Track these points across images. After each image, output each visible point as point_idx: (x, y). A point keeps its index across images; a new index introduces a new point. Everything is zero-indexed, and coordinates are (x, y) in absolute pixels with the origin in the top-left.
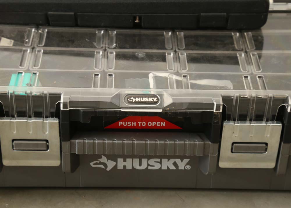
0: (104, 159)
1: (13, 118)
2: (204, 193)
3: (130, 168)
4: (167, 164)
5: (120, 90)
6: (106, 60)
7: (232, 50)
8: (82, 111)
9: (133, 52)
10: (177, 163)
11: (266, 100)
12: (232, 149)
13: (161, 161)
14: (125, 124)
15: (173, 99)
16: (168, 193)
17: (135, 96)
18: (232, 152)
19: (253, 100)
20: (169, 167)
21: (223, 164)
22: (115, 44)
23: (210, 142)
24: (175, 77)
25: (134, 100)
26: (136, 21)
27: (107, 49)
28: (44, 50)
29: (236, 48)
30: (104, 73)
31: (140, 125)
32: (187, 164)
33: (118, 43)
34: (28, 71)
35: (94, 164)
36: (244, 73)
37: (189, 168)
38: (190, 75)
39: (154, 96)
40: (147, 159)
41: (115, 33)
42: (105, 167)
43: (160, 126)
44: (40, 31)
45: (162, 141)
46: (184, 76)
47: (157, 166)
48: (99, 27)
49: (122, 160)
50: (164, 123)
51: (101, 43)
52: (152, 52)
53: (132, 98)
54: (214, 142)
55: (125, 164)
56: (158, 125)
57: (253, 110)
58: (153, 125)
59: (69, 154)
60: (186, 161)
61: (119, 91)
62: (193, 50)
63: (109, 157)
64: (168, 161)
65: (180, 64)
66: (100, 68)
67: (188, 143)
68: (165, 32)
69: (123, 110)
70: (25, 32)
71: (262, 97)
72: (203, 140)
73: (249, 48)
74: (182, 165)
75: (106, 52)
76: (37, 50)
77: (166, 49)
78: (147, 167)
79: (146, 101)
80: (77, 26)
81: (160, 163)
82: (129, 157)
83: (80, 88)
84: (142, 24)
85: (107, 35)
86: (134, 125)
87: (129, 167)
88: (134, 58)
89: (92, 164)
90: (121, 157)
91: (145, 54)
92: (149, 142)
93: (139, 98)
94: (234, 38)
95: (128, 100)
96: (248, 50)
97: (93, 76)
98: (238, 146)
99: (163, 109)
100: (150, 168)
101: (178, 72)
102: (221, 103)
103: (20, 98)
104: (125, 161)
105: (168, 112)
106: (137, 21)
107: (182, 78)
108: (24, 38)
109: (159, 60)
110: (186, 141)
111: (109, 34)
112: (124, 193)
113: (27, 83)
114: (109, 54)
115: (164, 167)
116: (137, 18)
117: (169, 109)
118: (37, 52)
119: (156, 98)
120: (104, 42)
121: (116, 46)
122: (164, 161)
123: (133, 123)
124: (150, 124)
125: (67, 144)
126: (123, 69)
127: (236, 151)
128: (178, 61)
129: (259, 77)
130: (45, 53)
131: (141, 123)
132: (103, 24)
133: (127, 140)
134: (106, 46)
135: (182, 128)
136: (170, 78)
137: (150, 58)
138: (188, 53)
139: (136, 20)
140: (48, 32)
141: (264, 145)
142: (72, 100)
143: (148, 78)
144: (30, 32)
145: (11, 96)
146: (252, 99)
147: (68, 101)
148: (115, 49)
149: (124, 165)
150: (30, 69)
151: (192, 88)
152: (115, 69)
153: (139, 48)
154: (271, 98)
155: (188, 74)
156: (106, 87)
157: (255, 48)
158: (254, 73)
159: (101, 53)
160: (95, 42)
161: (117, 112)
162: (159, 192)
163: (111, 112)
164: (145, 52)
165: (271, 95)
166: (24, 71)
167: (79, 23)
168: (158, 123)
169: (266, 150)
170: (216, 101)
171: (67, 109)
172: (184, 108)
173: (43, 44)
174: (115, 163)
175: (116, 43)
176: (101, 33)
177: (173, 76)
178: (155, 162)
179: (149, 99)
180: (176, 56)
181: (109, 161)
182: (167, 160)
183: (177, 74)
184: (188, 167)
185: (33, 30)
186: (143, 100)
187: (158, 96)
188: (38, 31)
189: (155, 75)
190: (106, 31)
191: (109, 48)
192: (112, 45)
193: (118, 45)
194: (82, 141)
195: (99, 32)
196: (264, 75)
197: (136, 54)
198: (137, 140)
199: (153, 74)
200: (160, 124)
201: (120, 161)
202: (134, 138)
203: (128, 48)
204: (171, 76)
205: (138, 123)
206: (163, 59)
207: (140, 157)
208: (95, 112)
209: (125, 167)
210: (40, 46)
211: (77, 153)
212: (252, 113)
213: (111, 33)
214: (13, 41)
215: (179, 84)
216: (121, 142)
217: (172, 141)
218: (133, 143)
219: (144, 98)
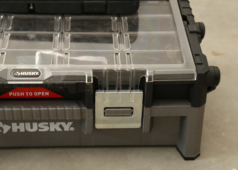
2: (87, 150)
3: (24, 131)
4: (54, 127)
5: (7, 66)
6: (1, 40)
7: (108, 32)
9: (25, 34)
10: (63, 126)
11: (129, 72)
12: (104, 113)
13: (49, 124)
14: (15, 94)
15: (52, 73)
16: (58, 150)
17: (20, 70)
18: (105, 115)
19: (119, 73)
20: (57, 129)
21: (98, 126)
22: (11, 27)
23: (85, 108)
24: (58, 54)
25: (19, 74)
26: (30, 8)
27: (3, 31)
29: (113, 30)
31: (27, 95)
32: (71, 126)
33: (14, 26)
36: (116, 50)
37: (73, 129)
38: (71, 53)
39: (36, 70)
40: (36, 123)
41: (13, 17)
42: (1, 130)
43: (44, 95)
45: (46, 108)
47: (46, 129)
49: (16, 124)
50: (48, 92)
53: (17, 72)
54: (88, 108)
55: (18, 127)
56: (43, 94)
57: (119, 80)
58: (39, 95)
60: (70, 124)
61: (7, 67)
62: (76, 32)
65: (64, 43)
67: (68, 109)
68: (56, 17)
69: (9, 83)
71: (127, 70)
72: (80, 106)
73: (123, 30)
74: (67, 127)
75: (2, 34)
77: (54, 31)
78: (38, 130)
79: (29, 75)
81: (49, 126)
82: (21, 121)
84: (36, 10)
86: (22, 95)
87: (22, 130)
88: (26, 38)
91: (35, 35)
92: (34, 109)
93: (24, 72)
94: (112, 21)
95: (14, 74)
96: (122, 32)
98: (109, 110)
99: (43, 81)
100: (40, 130)
101: (61, 50)
102: (92, 75)
104: (18, 125)
105: (48, 84)
106: (31, 8)
107: (64, 55)
109: (47, 40)
110: (66, 107)
112: (20, 152)
114: (4, 36)
115: (52, 130)
116: (31, 4)
117: (49, 81)
119: (38, 72)
120: (2, 26)
121: (12, 29)
122: (52, 124)
123: (21, 93)
124: (36, 94)
126: (14, 48)
127: (108, 115)
128: (63, 41)
129: (127, 54)
131: (28, 93)
132: (2, 10)
133: (16, 108)
134: (3, 29)
135: (63, 97)
136: (53, 56)
137: (39, 38)
138: (72, 34)
139: (30, 7)
141: (130, 109)
143: (35, 55)
146: (118, 71)
148: (10, 32)
149: (18, 128)
151: (70, 63)
152: (8, 48)
153: (31, 31)
154: (133, 70)
155: (69, 51)
157: (128, 30)
158: (124, 50)
161: (5, 84)
164: (35, 34)
165: (133, 68)
168: (42, 93)
169: (132, 113)
170: (87, 74)
172: (61, 81)
174: (10, 127)
175: (12, 26)
177: (56, 53)
178: (44, 125)
179: (32, 73)
180: (62, 36)
181: (4, 125)
182: (54, 123)
183: (60, 51)
184: (72, 129)
186: (27, 74)
187: (40, 71)
189: (41, 53)
190: (5, 16)
191: (5, 30)
192: (9, 28)
193: (13, 28)
196: (131, 52)
197: (28, 35)
198: (24, 108)
199: (39, 52)
200: (45, 93)
201: (14, 125)
202: (22, 106)
203: (22, 30)
204: (54, 53)
205: (26, 93)
206: (50, 39)
207: (31, 122)
209: (18, 130)
212: (119, 83)
213: (9, 18)
216: (11, 109)
217: (53, 107)
218: (20, 110)
219: (28, 73)
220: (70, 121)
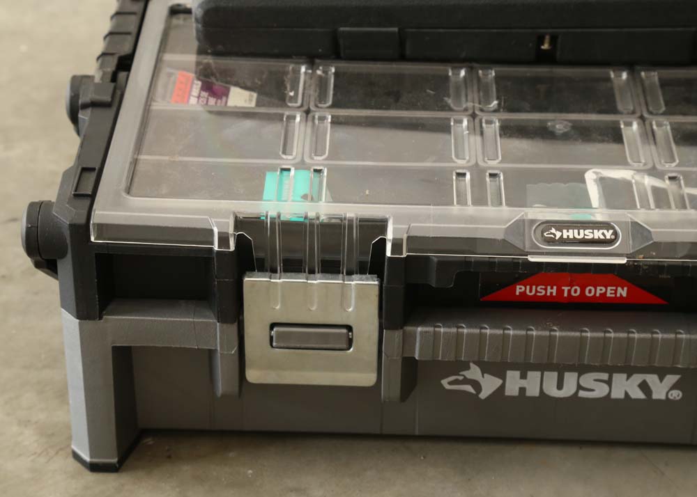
0: (474, 372)
1: (273, 275)
3: (536, 393)
4: (625, 387)
5: (523, 211)
6: (478, 138)
8: (436, 260)
9: (540, 121)
10: (650, 384)
13: (611, 378)
14: (531, 291)
16: (623, 453)
17: (561, 225)
20: (630, 394)
22: (496, 102)
24: (649, 181)
25: (558, 234)
26: (543, 47)
27: (477, 112)
28: (332, 117)
30: (478, 171)
31: (566, 295)
32: (674, 387)
33: (503, 98)
34: (301, 165)
35: (450, 383)
37: (678, 396)
38: (686, 175)
39: (604, 225)
40: (576, 374)
41: (494, 74)
42: (475, 391)
43: (613, 296)
44: (319, 72)
45: (623, 332)
46: (671, 178)
47: (600, 391)
48: (457, 61)
49: (517, 373)
50: (625, 289)
51: (463, 99)
52: (586, 121)
53: (553, 231)
55: (523, 383)
56: (611, 294)
58: (598, 295)
59: (399, 360)
60: (671, 379)
61: (523, 213)
62: (685, 115)
63: (486, 368)
64: (628, 379)
65: (657, 148)
66: (467, 158)
67: (686, 339)
68: (614, 71)
69: (532, 259)
70: (287, 73)
74: (662, 389)
75: (477, 121)
76: (317, 117)
77: (619, 113)
78: (577, 392)
79: (586, 237)
80: (402, 58)
81: (609, 382)
82: (535, 367)
83: (430, 205)
84: (558, 54)
85: (475, 81)
86: (551, 293)
87: (533, 391)
88: (543, 133)
89: (445, 382)
90: (514, 367)
91: (570, 124)
92: (589, 335)
93: (571, 231)
95: (542, 235)
97: (454, 177)
99: (628, 256)
100: (582, 394)
101: (654, 168)
103: (292, 229)
104: (524, 376)
105: (641, 264)
106: (546, 46)
107: (667, 182)
108: (286, 88)
109: (607, 139)
110: (681, 333)
111: (479, 79)
113: (302, 193)
114: (484, 125)
115: (617, 394)
116: (547, 38)
117: (644, 258)
118: (317, 122)
119: (611, 231)
120: (469, 98)
121: (499, 104)
122: (619, 378)
123: (549, 287)
124: (590, 292)
125: (395, 337)
128: (652, 142)
130: (336, 122)
131: (569, 288)
132: (463, 55)
133: (537, 329)
134: (474, 106)
135: (666, 303)
136: (637, 183)
137: (584, 133)
138: (675, 123)
139: (543, 44)
140: (336, 74)
142: (413, 234)
143: (583, 181)
144: (297, 72)
145: (273, 223)
147: (405, 237)
148: (497, 114)
149: (521, 386)
150: (307, 160)
152: (501, 162)
153: (554, 111)
155: (680, 172)
156: (486, 204)
159: (465, 123)
160: (449, 96)
161: (519, 263)
162: (601, 452)
163: (503, 264)
164: (570, 121)
166: (293, 165)
167: (408, 52)
168: (609, 288)
171: (402, 255)
172: (680, 255)
173: (330, 103)
174: (500, 382)
175: (498, 98)
176: (459, 74)
177: (643, 177)
178: (596, 380)
179: (593, 233)
180: (645, 129)
181: (485, 375)
182: (625, 376)
183: (653, 172)
184: (676, 395)
185: (303, 69)
186: (579, 234)
188: (314, 71)
189: (600, 176)
190: (471, 70)
191: (482, 110)
192: (490, 104)
193: (503, 103)
194: (431, 329)
195: (456, 72)
197: (549, 124)
198: (562, 329)
199: (594, 172)
200: (616, 291)
201: (513, 377)
202: (554, 325)
203: (529, 109)
204: (638, 177)
205: (563, 288)
207: (561, 370)
208: (467, 263)
209: (522, 390)
210: (321, 108)
211: (417, 358)
213: (483, 74)
214: (255, 95)
215: (661, 198)
216: (523, 333)
217: (644, 332)
218: (550, 336)
219: (582, 231)
220: (673, 371)
